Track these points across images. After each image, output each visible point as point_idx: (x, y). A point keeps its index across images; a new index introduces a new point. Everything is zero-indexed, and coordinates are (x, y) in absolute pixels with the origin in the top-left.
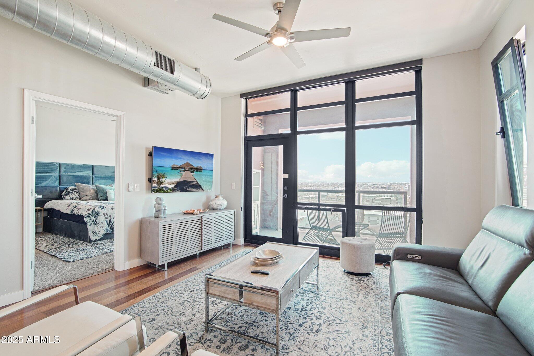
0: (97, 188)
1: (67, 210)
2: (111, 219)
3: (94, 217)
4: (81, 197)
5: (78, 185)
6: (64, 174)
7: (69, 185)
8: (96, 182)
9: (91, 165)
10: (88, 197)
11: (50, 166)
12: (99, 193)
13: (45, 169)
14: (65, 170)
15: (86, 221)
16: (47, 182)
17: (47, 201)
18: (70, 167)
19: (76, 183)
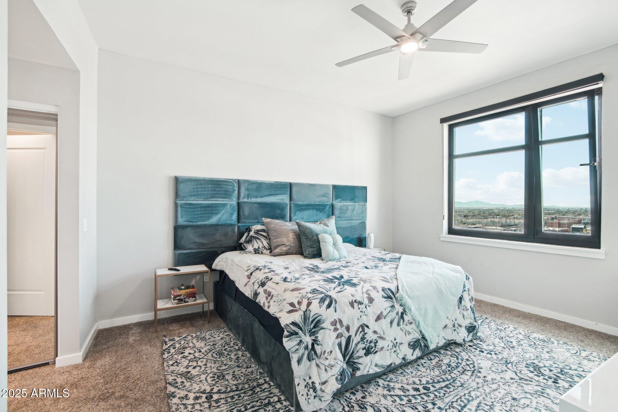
0: (300, 230)
1: (245, 286)
2: (349, 337)
3: (308, 335)
4: (272, 247)
5: (268, 223)
6: (245, 200)
7: (252, 221)
8: (295, 215)
9: (288, 183)
10: (284, 249)
11: (224, 186)
12: (303, 239)
13: (215, 192)
14: (247, 192)
15: (287, 348)
16: (219, 216)
17: (219, 252)
18: (255, 188)
19: (263, 218)
